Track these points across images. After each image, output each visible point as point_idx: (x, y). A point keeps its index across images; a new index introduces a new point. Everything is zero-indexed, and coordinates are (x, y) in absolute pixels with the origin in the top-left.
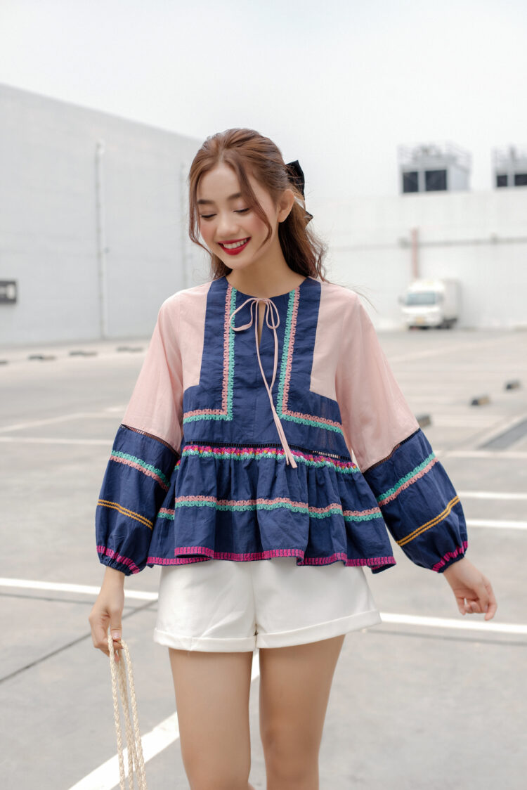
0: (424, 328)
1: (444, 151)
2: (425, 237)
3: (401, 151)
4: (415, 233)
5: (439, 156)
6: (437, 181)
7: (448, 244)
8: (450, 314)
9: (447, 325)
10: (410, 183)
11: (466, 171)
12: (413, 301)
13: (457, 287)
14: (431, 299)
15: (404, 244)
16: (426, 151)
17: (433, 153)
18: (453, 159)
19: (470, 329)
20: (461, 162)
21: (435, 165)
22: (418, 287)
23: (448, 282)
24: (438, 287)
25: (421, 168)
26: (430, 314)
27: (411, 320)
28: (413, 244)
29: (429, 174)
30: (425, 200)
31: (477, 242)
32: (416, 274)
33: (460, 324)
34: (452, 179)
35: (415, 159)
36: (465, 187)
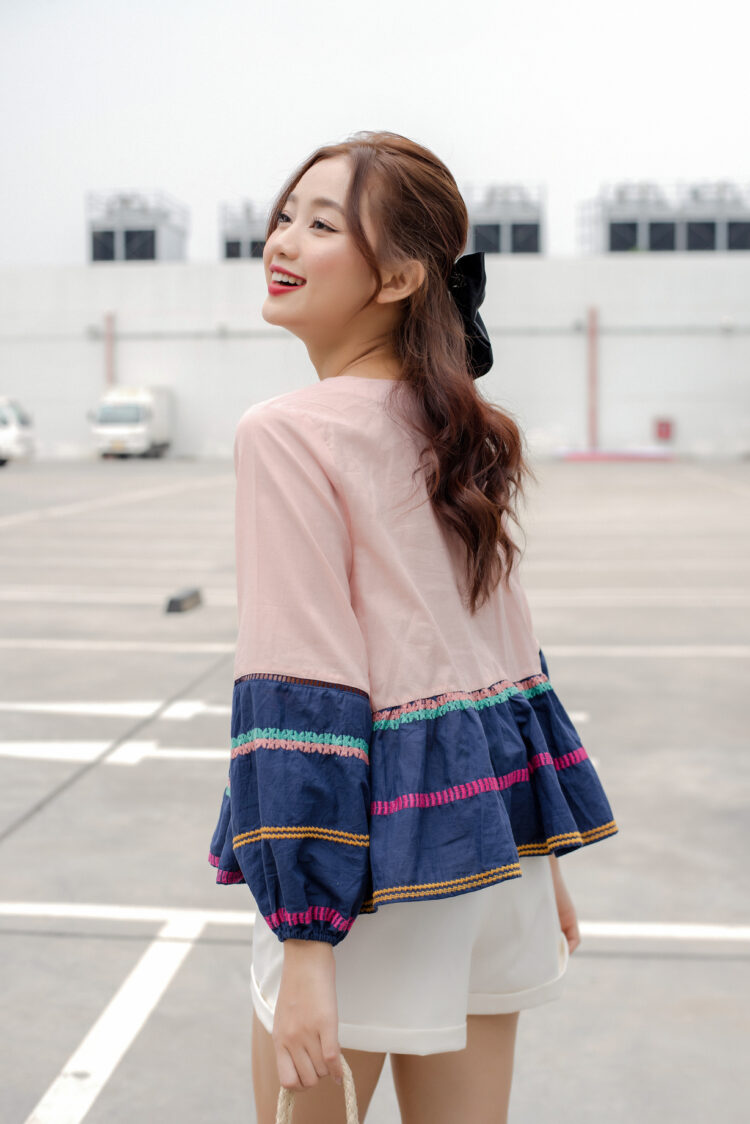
0: (123, 456)
1: (152, 203)
2: (124, 326)
3: (91, 199)
4: (110, 319)
5: (144, 210)
6: (141, 246)
7: (157, 336)
8: (160, 437)
9: (155, 452)
10: (102, 248)
11: (182, 234)
12: (109, 418)
13: (169, 397)
14: (136, 415)
15: (94, 335)
16: (125, 201)
17: (136, 205)
18: (164, 215)
19: (188, 459)
20: (176, 220)
21: (139, 223)
22: (115, 397)
23: (158, 391)
24: (143, 398)
25: (119, 225)
26: (134, 437)
27: (104, 445)
28: (107, 335)
29: (130, 236)
30: (124, 273)
31: (199, 336)
32: (112, 378)
33: (172, 452)
34: (163, 243)
35: (110, 212)
36: (179, 256)
